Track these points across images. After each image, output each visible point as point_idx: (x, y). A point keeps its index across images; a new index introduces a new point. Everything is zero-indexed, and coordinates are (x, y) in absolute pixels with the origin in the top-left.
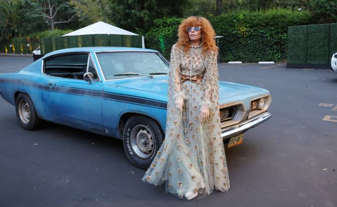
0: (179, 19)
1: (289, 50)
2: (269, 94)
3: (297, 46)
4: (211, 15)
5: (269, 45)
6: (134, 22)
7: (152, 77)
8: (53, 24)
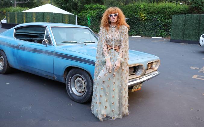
0: (101, 5)
1: (172, 30)
2: (159, 60)
3: (177, 28)
4: (122, 4)
5: (159, 27)
6: (71, 5)
7: (85, 45)
8: (15, 3)
